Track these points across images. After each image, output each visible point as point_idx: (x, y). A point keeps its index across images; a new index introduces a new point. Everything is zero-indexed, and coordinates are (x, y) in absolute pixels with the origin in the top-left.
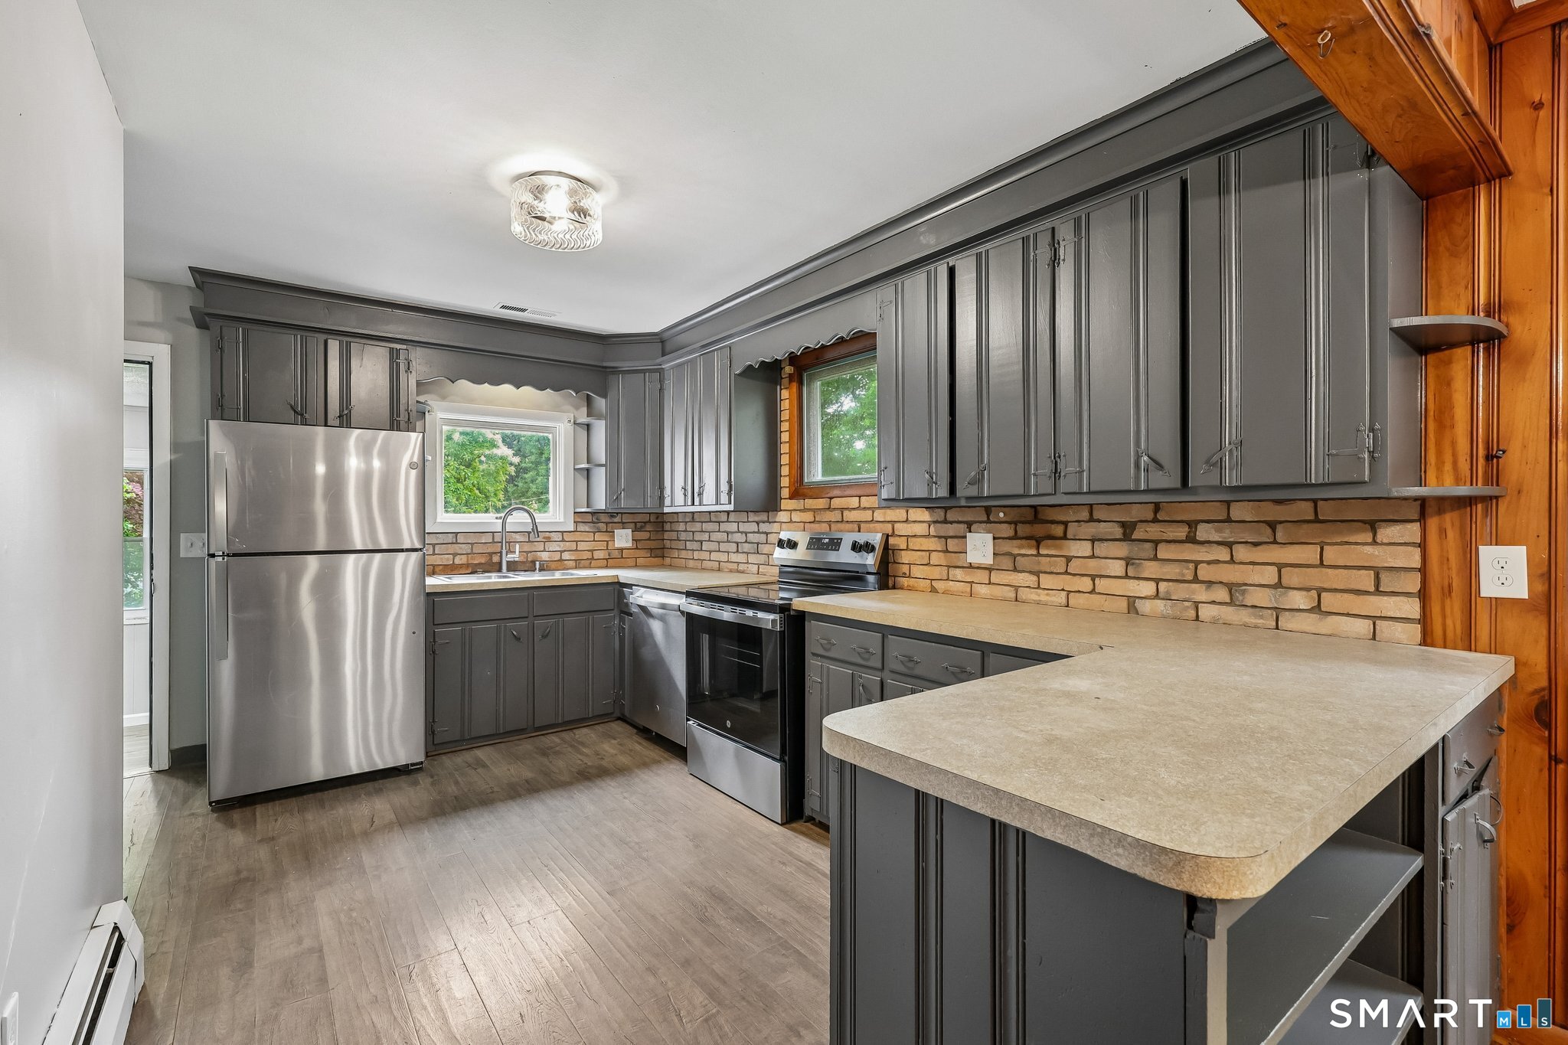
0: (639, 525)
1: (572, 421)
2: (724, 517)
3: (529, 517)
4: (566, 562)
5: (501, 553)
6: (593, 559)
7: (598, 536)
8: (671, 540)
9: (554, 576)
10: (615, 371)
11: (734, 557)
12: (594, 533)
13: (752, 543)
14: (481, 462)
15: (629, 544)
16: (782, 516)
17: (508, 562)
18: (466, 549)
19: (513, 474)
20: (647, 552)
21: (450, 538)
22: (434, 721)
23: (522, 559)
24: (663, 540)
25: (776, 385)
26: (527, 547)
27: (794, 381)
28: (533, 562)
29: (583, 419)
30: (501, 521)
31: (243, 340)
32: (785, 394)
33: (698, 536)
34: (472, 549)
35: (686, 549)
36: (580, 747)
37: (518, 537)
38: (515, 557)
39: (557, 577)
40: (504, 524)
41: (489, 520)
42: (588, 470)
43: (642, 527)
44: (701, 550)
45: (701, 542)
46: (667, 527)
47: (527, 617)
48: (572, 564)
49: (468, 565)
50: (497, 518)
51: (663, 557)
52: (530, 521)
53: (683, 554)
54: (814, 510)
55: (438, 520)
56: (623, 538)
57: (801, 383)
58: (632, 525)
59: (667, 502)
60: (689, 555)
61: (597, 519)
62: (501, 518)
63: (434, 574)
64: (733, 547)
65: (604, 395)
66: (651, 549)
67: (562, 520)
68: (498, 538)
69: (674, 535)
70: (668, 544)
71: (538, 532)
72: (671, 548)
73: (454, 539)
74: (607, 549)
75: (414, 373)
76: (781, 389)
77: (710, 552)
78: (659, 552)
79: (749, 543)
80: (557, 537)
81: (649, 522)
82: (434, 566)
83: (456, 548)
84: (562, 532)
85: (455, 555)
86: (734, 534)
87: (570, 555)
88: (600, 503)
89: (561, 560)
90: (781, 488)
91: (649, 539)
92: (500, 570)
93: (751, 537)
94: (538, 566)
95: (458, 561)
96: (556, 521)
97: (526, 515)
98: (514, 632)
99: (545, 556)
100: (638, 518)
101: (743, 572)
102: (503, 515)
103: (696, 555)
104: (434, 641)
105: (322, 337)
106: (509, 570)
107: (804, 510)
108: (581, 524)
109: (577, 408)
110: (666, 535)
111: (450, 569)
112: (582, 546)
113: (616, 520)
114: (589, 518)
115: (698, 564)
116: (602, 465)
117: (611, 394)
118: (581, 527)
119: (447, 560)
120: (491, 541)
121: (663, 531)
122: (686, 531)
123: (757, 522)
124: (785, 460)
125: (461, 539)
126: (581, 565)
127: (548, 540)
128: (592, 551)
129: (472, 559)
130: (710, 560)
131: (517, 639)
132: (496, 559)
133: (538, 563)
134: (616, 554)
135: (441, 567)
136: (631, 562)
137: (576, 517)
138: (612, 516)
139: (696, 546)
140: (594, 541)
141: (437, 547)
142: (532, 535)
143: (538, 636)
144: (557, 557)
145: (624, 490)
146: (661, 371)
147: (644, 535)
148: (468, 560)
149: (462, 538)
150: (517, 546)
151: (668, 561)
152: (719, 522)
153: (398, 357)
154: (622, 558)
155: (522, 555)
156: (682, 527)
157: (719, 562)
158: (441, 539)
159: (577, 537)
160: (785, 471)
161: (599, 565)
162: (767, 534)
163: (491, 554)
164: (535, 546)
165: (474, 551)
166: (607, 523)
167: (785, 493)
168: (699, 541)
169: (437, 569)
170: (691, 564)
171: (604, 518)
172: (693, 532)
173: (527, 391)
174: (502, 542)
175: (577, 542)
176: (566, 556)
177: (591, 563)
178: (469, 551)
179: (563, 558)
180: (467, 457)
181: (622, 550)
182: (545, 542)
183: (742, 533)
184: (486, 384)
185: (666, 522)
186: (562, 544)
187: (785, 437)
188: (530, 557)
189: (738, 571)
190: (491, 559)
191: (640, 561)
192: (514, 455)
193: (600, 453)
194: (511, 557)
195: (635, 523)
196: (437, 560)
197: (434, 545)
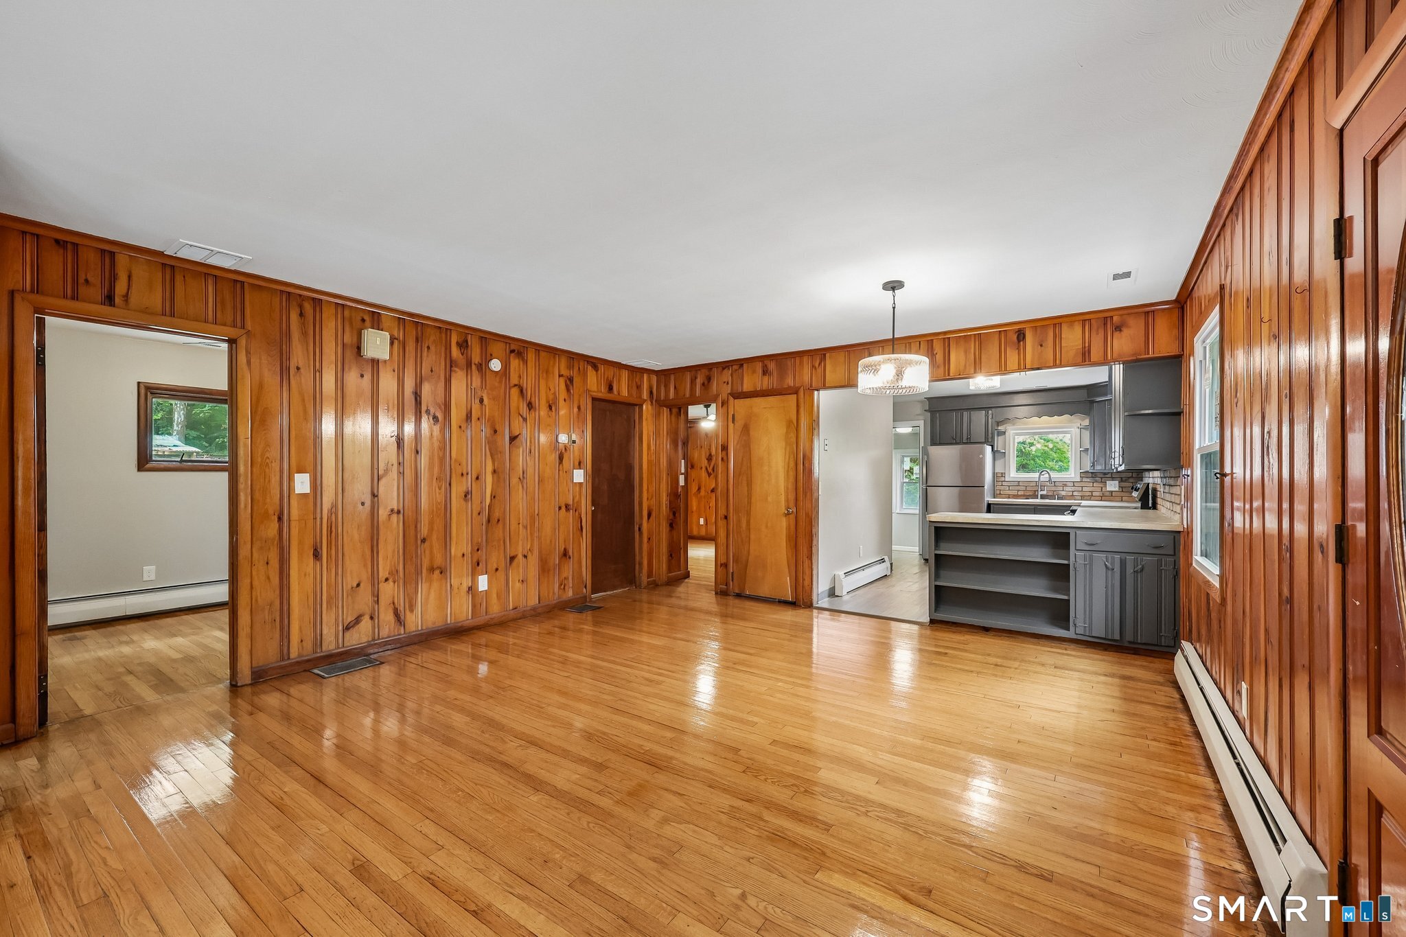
1: (1079, 427)
4: (1076, 497)
5: (1038, 491)
6: (1093, 496)
7: (1096, 484)
10: (1094, 402)
12: (1093, 482)
15: (1117, 489)
17: (1041, 495)
18: (1024, 488)
21: (1016, 484)
23: (1050, 494)
26: (1052, 489)
28: (1056, 495)
30: (1038, 477)
37: (1048, 484)
38: (1044, 493)
40: (1039, 479)
41: (1033, 476)
43: (1126, 480)
48: (1080, 497)
49: (1024, 495)
50: (1036, 475)
55: (1011, 476)
56: (1113, 486)
58: (1119, 479)
61: (1095, 475)
65: (1089, 415)
67: (1074, 476)
68: (1036, 484)
71: (1059, 482)
73: (1018, 484)
74: (1102, 491)
80: (1071, 484)
81: (1132, 477)
83: (1019, 488)
84: (1074, 482)
85: (1018, 491)
87: (1078, 493)
89: (1072, 495)
92: (1037, 498)
94: (1058, 497)
95: (1020, 493)
96: (1070, 476)
99: (1063, 493)
100: (1124, 475)
105: (962, 411)
106: (1042, 498)
108: (1086, 478)
109: (1083, 420)
111: (1017, 497)
112: (1085, 489)
113: (1108, 476)
114: (1090, 475)
118: (1085, 480)
119: (1015, 493)
120: (1033, 485)
125: (1021, 484)
126: (1085, 499)
127: (1065, 485)
128: (1092, 492)
129: (1026, 492)
134: (1108, 494)
135: (1013, 496)
136: (1118, 498)
137: (1084, 474)
138: (1105, 474)
140: (1092, 486)
142: (1056, 483)
144: (1070, 494)
147: (1128, 484)
148: (1024, 493)
150: (1047, 487)
153: (988, 413)
154: (1112, 496)
155: (1049, 492)
158: (1012, 484)
159: (1083, 484)
161: (1096, 499)
163: (1035, 491)
164: (1057, 488)
165: (1027, 489)
166: (1102, 478)
169: (1010, 496)
171: (1099, 475)
175: (1082, 487)
176: (1076, 493)
177: (1091, 498)
181: (1111, 492)
182: (1062, 486)
186: (1074, 488)
188: (1054, 493)
190: (1034, 493)
191: (1124, 498)
195: (1122, 478)
196: (1010, 493)
197: (1009, 486)
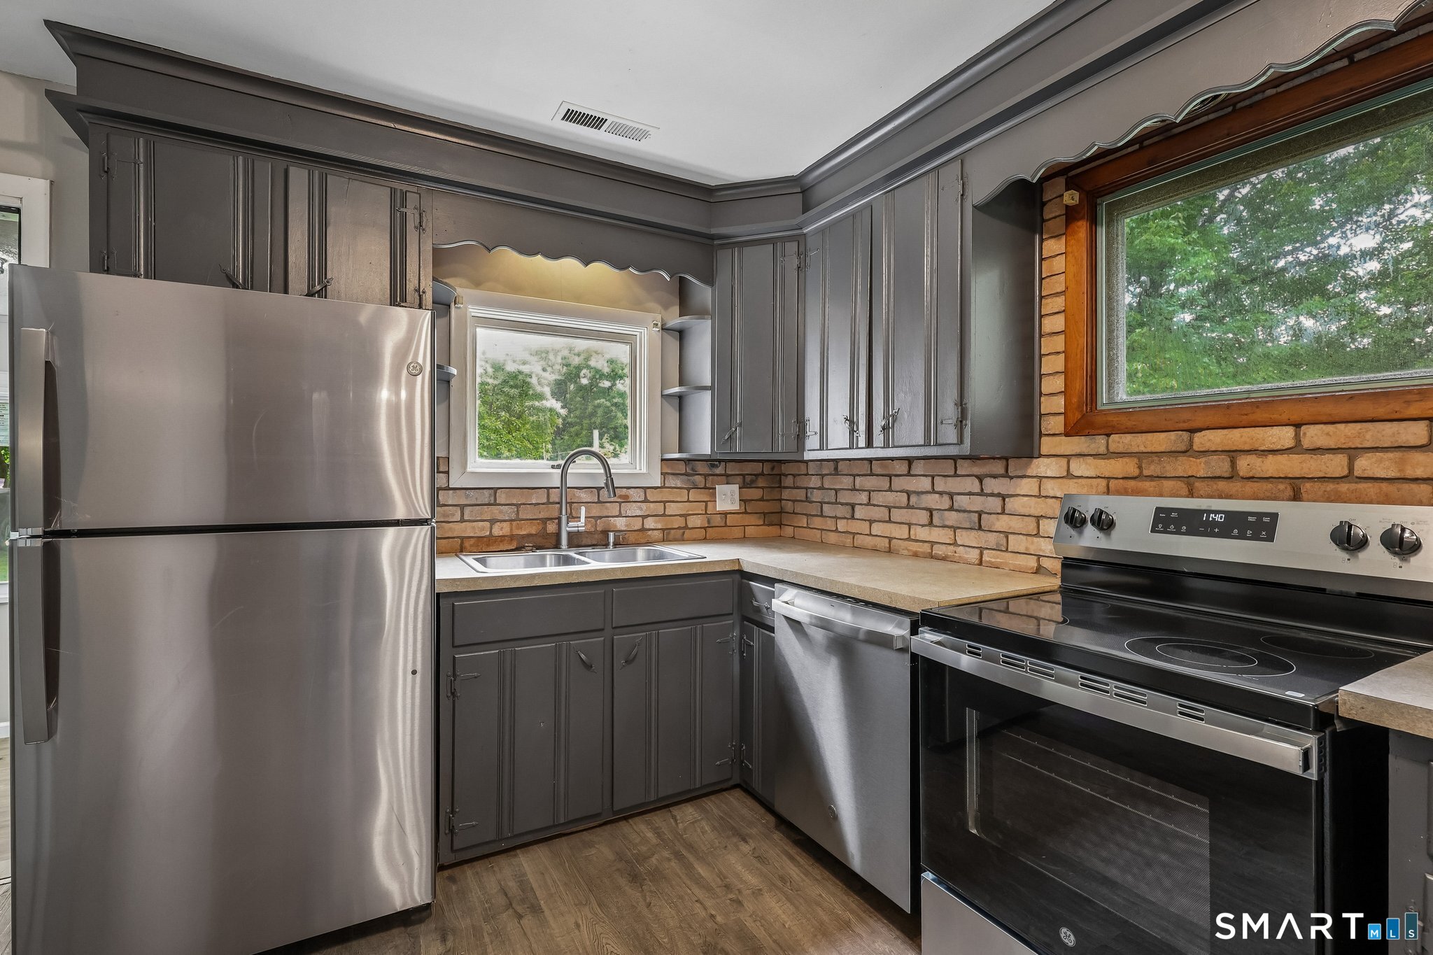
0: (748, 479)
1: (660, 324)
2: (902, 468)
3: (601, 466)
4: (650, 532)
5: (559, 519)
6: (686, 527)
7: (693, 495)
8: (794, 501)
9: (634, 559)
10: (728, 243)
11: (922, 533)
12: (689, 490)
13: (965, 511)
14: (530, 415)
15: (736, 507)
16: (1043, 467)
17: (569, 533)
18: (509, 512)
19: (561, 426)
20: (759, 518)
21: (485, 497)
22: (453, 811)
23: (590, 528)
24: (780, 500)
25: (1034, 233)
26: (596, 511)
27: (1082, 218)
28: (605, 533)
29: (675, 321)
30: (559, 471)
31: (146, 157)
32: (1052, 246)
33: (845, 497)
34: (518, 514)
35: (822, 516)
36: (691, 858)
37: (584, 496)
38: (581, 525)
39: (640, 561)
40: (564, 476)
41: (541, 468)
42: (681, 398)
43: (752, 482)
44: (853, 517)
45: (853, 506)
46: (788, 481)
47: (603, 630)
48: (658, 535)
49: (512, 537)
50: (553, 467)
51: (780, 525)
52: (602, 471)
53: (817, 522)
54: (1140, 456)
55: (469, 470)
56: (727, 498)
57: (1094, 222)
58: (739, 479)
59: (812, 441)
60: (830, 524)
61: (693, 470)
62: (558, 467)
63: (461, 551)
64: (923, 517)
65: (709, 280)
66: (764, 514)
67: (644, 470)
68: (554, 497)
69: (800, 494)
70: (789, 506)
71: (614, 488)
72: (794, 513)
73: (492, 499)
74: (706, 513)
75: (429, 231)
76: (1042, 241)
77: (871, 522)
78: (775, 518)
79: (957, 510)
80: (637, 495)
81: (762, 474)
82: (462, 538)
83: (495, 512)
84: (645, 488)
85: (493, 522)
86: (923, 496)
87: (656, 522)
88: (703, 444)
89: (643, 530)
90: (1041, 415)
91: (762, 500)
92: (557, 546)
93: (961, 501)
94: (611, 540)
95: (497, 530)
96: (635, 471)
97: (595, 461)
98: (583, 656)
99: (620, 523)
100: (749, 469)
101: (944, 559)
102: (562, 462)
103: (842, 525)
104: (454, 675)
105: (281, 162)
106: (571, 545)
107: (1109, 455)
108: (671, 477)
109: (666, 307)
110: (786, 494)
111: (485, 546)
112: (672, 509)
113: (719, 470)
114: (682, 468)
115: (848, 541)
116: (705, 388)
117: (723, 277)
118: (672, 482)
119: (481, 529)
120: (545, 500)
121: (779, 487)
122: (822, 488)
123: (977, 477)
124: (1052, 364)
125: (502, 498)
126: (671, 537)
127: (626, 500)
128: (685, 516)
129: (519, 528)
130: (870, 535)
131: (588, 666)
132: (551, 528)
133: (611, 535)
134: (717, 520)
135: (472, 541)
136: (737, 532)
137: (664, 466)
138: (713, 466)
139: (842, 511)
140: (688, 501)
141: (467, 510)
142: (604, 493)
143: (619, 661)
144: (637, 524)
145: (740, 425)
146: (800, 239)
147: (755, 493)
148: (511, 530)
149: (503, 496)
150: (583, 509)
151: (788, 531)
152: (890, 476)
153: (404, 204)
154: (726, 526)
155: (590, 522)
156: (814, 482)
157: (890, 539)
158: (474, 497)
159: (666, 495)
160: (1053, 384)
161: (695, 536)
162: (1003, 497)
163: (544, 521)
164: (607, 508)
165: (521, 516)
166: (706, 476)
167: (1056, 424)
168: (847, 504)
169: (467, 544)
170: (832, 538)
171: (702, 468)
172: (836, 491)
173: (600, 269)
174: (560, 503)
175: (664, 502)
176: (650, 523)
177: (684, 532)
178: (513, 516)
179: (647, 526)
180: (517, 409)
181: (725, 514)
182: (620, 503)
183: (941, 493)
184: (539, 256)
185: (786, 475)
186: (644, 506)
187: (1054, 324)
188: (600, 525)
189: (932, 556)
190: (545, 528)
191: (750, 531)
192: (562, 407)
193: (703, 367)
194: (574, 526)
195: (744, 475)
196: (468, 530)
197: (462, 507)
